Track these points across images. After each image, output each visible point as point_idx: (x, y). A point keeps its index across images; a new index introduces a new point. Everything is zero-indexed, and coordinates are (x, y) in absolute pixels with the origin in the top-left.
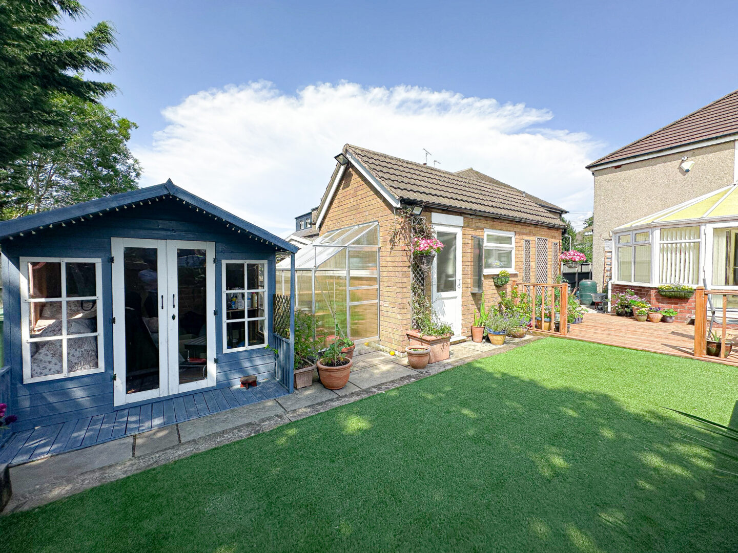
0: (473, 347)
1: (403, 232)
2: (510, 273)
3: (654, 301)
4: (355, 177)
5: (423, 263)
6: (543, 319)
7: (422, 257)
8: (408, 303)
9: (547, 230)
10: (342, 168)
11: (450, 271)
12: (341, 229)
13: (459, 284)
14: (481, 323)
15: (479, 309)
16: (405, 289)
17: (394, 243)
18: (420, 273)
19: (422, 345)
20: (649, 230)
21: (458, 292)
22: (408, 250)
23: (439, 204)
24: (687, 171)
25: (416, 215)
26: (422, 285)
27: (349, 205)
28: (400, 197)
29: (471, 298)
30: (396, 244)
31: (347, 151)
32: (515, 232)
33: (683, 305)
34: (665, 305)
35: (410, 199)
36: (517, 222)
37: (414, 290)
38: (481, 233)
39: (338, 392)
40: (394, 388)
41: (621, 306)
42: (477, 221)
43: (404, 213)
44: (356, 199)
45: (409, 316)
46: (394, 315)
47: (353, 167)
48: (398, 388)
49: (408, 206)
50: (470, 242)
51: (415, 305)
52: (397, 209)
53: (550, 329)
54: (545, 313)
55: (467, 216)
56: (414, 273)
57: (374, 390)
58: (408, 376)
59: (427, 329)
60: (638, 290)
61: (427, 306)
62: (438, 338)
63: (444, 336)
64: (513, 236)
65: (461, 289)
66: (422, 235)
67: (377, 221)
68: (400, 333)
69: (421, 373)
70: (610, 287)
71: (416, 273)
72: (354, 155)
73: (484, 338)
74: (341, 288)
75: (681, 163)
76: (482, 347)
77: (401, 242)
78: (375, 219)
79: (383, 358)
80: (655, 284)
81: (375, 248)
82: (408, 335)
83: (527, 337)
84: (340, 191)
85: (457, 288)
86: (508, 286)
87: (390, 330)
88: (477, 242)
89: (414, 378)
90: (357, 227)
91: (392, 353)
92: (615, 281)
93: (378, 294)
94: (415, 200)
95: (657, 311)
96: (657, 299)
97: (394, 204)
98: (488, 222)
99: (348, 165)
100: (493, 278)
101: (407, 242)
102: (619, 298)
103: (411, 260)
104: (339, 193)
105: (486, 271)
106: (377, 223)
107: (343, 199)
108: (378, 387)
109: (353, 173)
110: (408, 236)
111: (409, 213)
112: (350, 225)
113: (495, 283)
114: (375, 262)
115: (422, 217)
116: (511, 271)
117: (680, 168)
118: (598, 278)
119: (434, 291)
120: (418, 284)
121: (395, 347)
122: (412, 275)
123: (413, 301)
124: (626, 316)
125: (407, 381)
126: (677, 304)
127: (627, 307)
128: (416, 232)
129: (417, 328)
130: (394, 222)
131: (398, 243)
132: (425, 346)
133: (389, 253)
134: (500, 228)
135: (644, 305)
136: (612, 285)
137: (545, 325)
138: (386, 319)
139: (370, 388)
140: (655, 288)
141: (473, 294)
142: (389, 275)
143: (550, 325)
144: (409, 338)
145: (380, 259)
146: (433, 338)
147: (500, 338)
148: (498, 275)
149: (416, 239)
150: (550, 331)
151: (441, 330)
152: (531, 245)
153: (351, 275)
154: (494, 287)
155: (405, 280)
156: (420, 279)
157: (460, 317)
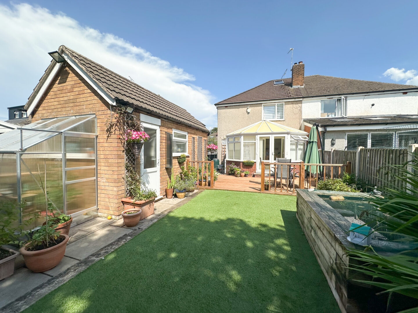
0: (167, 202)
1: (118, 124)
2: (186, 155)
3: (241, 167)
4: (71, 75)
5: (135, 148)
6: (203, 180)
7: (134, 144)
8: (123, 178)
9: (202, 133)
10: (58, 66)
11: (152, 154)
12: (57, 118)
13: (159, 163)
14: (172, 186)
15: (170, 178)
16: (120, 168)
17: (111, 133)
18: (132, 155)
19: (134, 208)
20: (240, 136)
21: (158, 168)
22: (122, 138)
23: (145, 109)
24: (249, 113)
25: (129, 113)
26: (134, 164)
27: (65, 99)
28: (116, 97)
29: (165, 171)
30: (112, 134)
31: (63, 51)
32: (188, 132)
33: (251, 169)
34: (245, 169)
35: (124, 101)
36: (189, 126)
37: (127, 167)
38: (171, 131)
39: (49, 273)
40: (112, 250)
41: (230, 170)
42: (169, 123)
43: (119, 110)
44: (73, 94)
45: (123, 188)
46: (111, 188)
47: (70, 66)
48: (116, 250)
49: (122, 106)
50: (164, 136)
51: (129, 179)
52: (113, 106)
53: (206, 185)
54: (203, 177)
55: (163, 119)
56: (127, 155)
57: (94, 258)
58: (124, 236)
59: (138, 195)
60: (236, 163)
61: (137, 179)
62: (147, 201)
63: (151, 199)
64: (187, 134)
65: (159, 166)
66: (134, 128)
67: (94, 114)
68: (116, 201)
69: (135, 230)
70: (225, 162)
71: (129, 155)
72: (70, 56)
73: (173, 195)
74: (57, 169)
75: (247, 109)
76: (173, 201)
77: (116, 132)
78: (92, 113)
79: (101, 223)
80: (242, 160)
81: (92, 135)
82: (122, 202)
83: (196, 191)
84: (56, 85)
85: (157, 165)
86: (185, 163)
87: (107, 200)
88: (169, 137)
89: (129, 236)
90: (74, 117)
91: (109, 217)
92: (227, 159)
93: (95, 173)
94: (127, 102)
95: (243, 172)
96: (243, 167)
97: (110, 102)
98: (175, 125)
99: (64, 64)
100: (178, 159)
101: (121, 132)
102: (230, 167)
103: (125, 146)
104: (54, 86)
105: (174, 154)
106: (94, 116)
107: (58, 92)
108: (97, 254)
109: (70, 71)
110: (122, 128)
111: (123, 111)
112: (66, 115)
113: (178, 161)
114: (93, 147)
115: (133, 116)
116: (186, 154)
117: (247, 111)
118: (220, 158)
119: (142, 168)
120: (130, 164)
121: (112, 212)
122: (125, 157)
123: (127, 176)
124: (232, 175)
125: (124, 240)
126: (249, 168)
127: (232, 171)
128: (128, 126)
129: (130, 196)
130: (110, 117)
131: (114, 133)
132: (137, 209)
133: (105, 140)
134: (180, 129)
135: (239, 170)
136: (226, 161)
137: (203, 183)
138: (103, 191)
139: (88, 258)
140: (242, 162)
141: (167, 169)
142: (106, 157)
143: (205, 183)
144: (124, 204)
145: (98, 145)
146: (143, 202)
147: (183, 194)
148: (180, 157)
149: (129, 131)
150: (206, 186)
151: (148, 195)
152: (195, 140)
153: (67, 158)
154: (178, 164)
155: (120, 161)
156: (132, 160)
157: (159, 184)
